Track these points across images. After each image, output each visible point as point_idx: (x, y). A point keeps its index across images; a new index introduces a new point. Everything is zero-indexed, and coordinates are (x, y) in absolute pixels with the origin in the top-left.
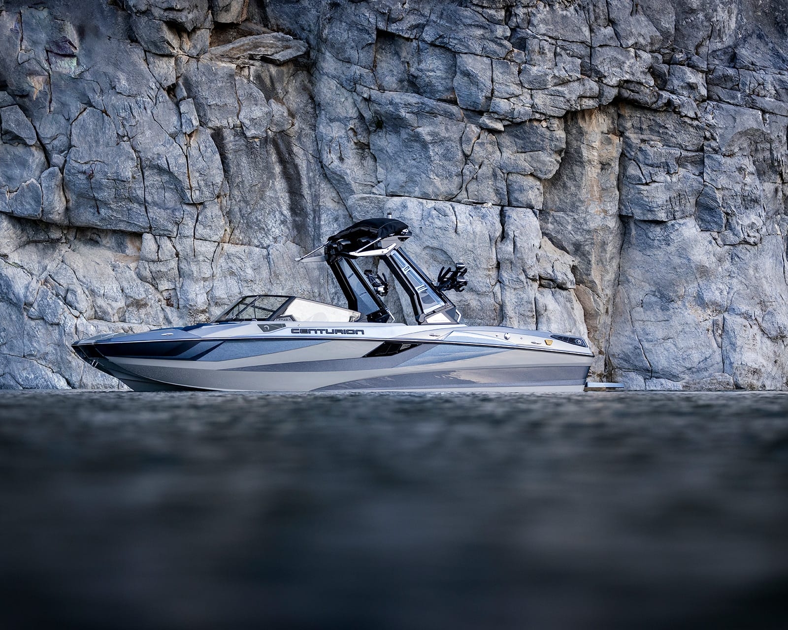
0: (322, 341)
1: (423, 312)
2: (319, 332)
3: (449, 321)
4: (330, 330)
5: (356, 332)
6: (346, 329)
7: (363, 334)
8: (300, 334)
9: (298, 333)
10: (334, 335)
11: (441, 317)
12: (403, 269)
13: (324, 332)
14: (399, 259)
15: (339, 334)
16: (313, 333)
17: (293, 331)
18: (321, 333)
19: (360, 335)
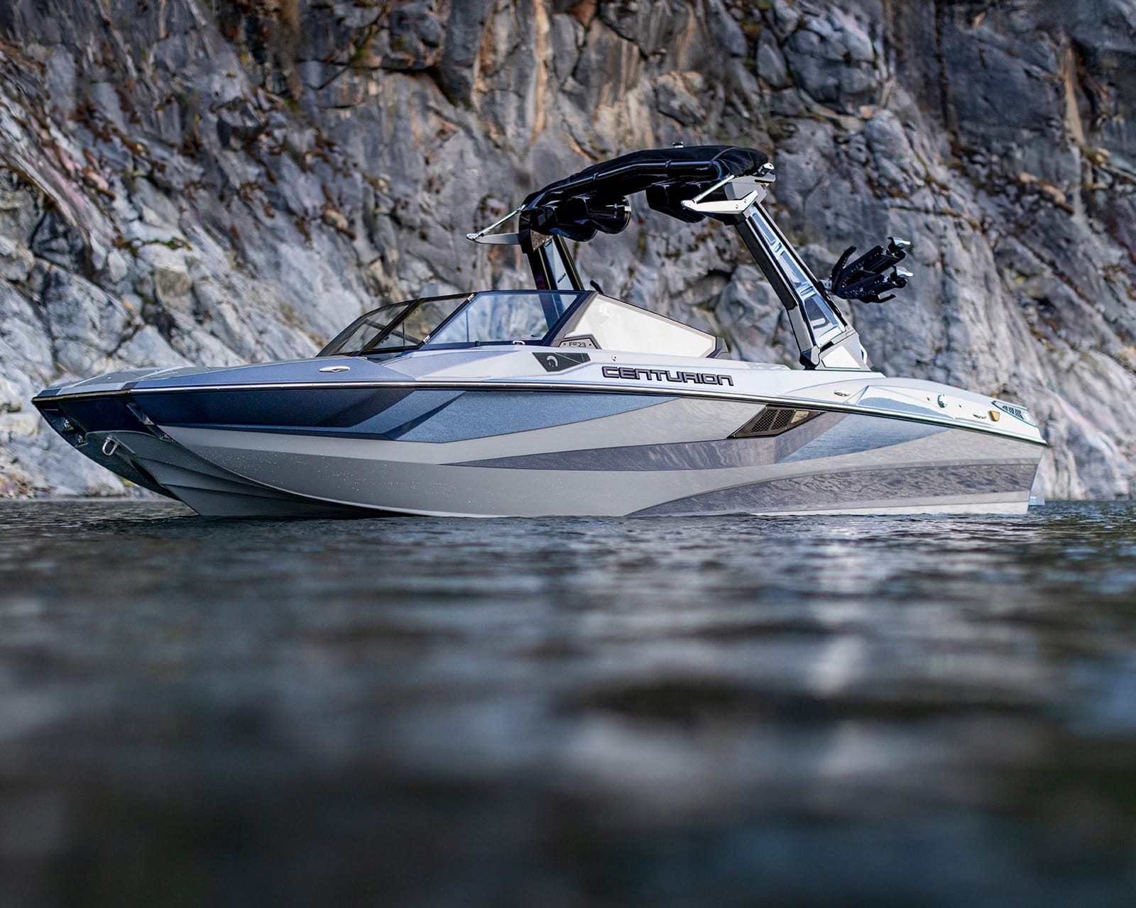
0: (666, 398)
1: (815, 344)
2: (654, 376)
4: (673, 375)
5: (717, 380)
6: (701, 372)
7: (731, 384)
8: (620, 381)
9: (617, 377)
12: (771, 247)
13: (663, 378)
14: (763, 225)
15: (690, 386)
17: (605, 371)
18: (659, 379)
19: (724, 389)
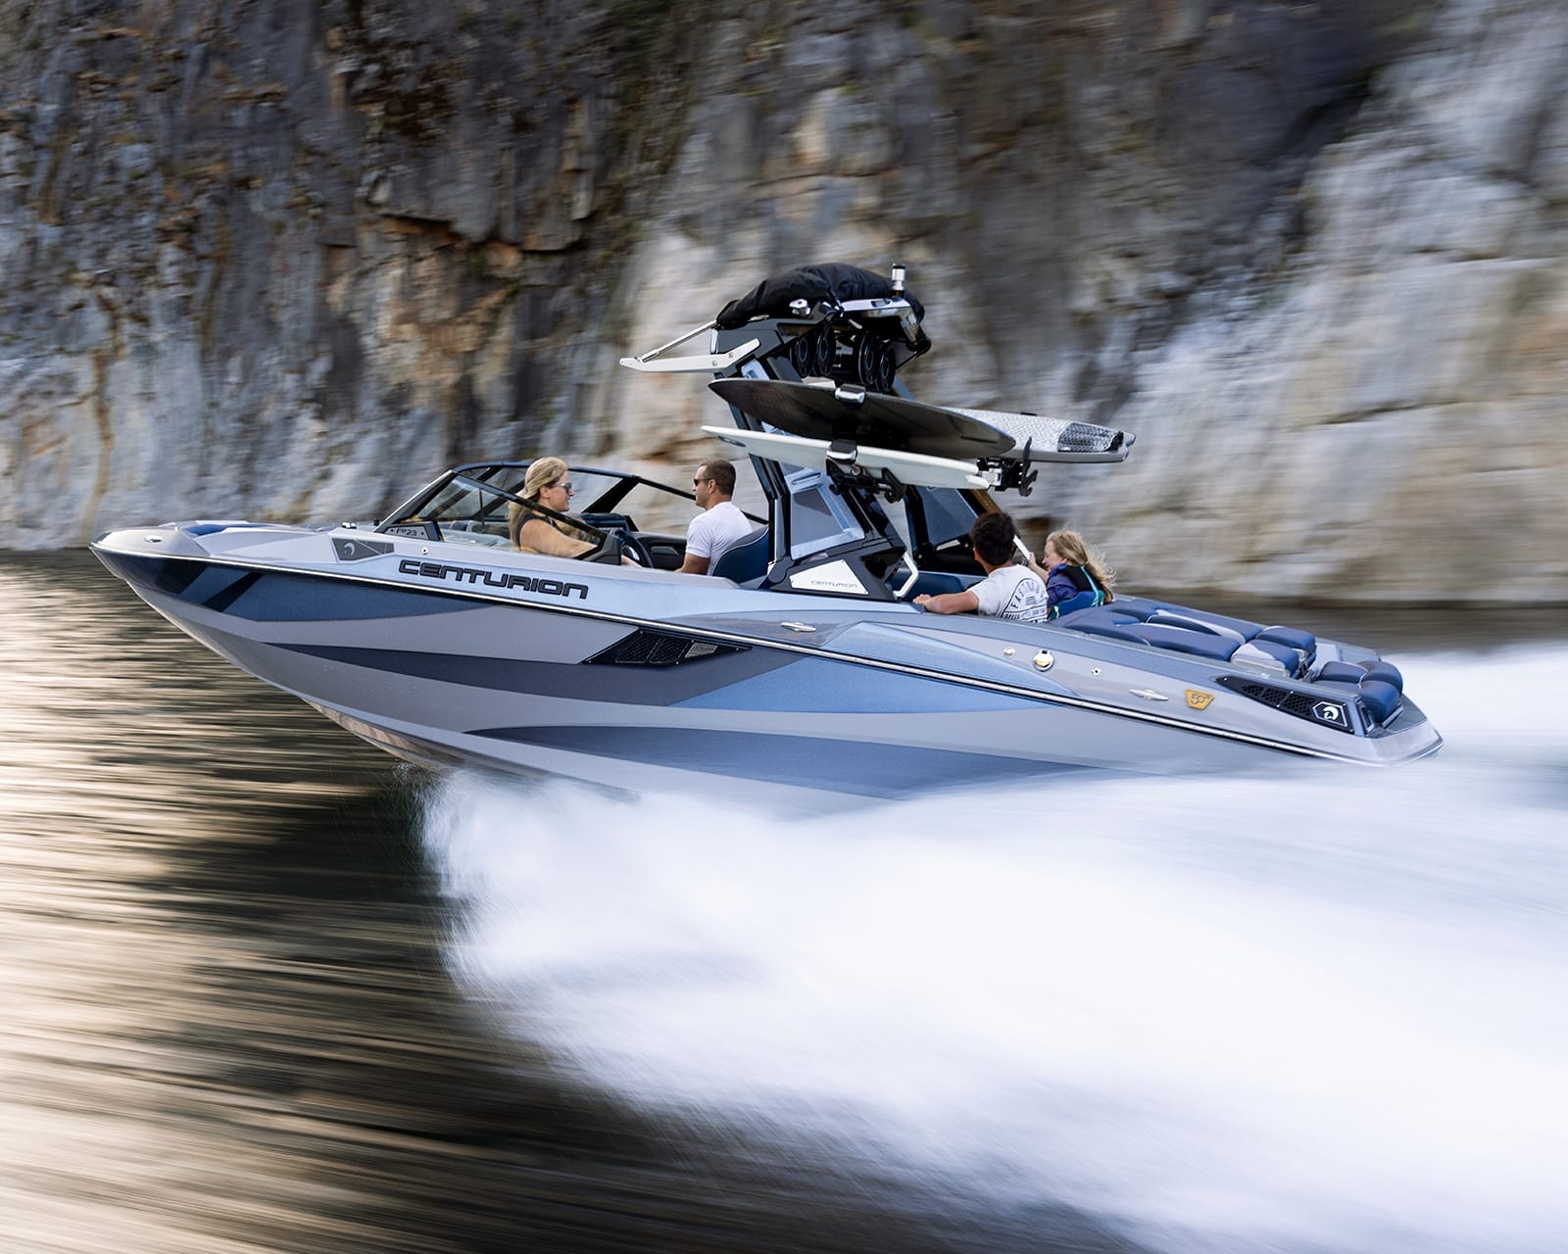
1: (788, 552)
2: (466, 577)
3: (861, 590)
4: (496, 577)
5: (563, 589)
6: (541, 577)
7: (583, 596)
9: (416, 573)
10: (504, 591)
11: (840, 576)
13: (480, 579)
16: (451, 576)
17: (403, 565)
18: (473, 582)
19: (573, 600)
